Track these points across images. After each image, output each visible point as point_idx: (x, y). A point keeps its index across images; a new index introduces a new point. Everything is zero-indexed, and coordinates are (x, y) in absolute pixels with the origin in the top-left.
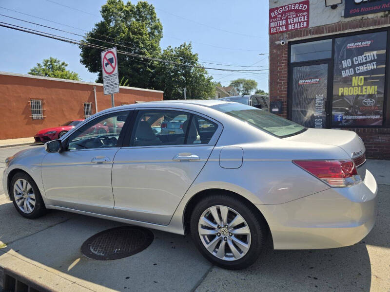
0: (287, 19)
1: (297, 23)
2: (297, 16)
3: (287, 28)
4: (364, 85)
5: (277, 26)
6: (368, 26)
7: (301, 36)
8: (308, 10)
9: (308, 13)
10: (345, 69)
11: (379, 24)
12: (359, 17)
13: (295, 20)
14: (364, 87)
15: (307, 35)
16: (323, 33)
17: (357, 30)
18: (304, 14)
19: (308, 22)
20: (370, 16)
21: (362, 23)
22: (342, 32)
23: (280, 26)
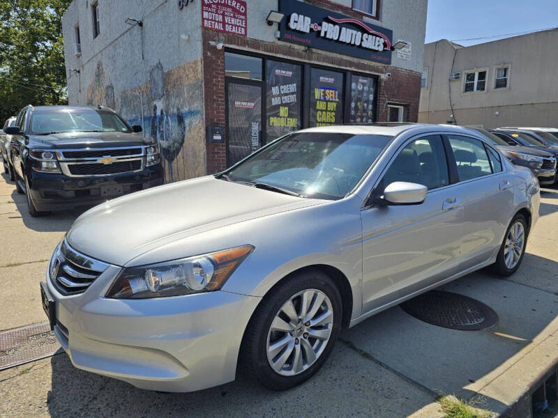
0: (223, 15)
1: (236, 26)
2: (234, 17)
3: (224, 27)
4: (288, 117)
5: (212, 20)
6: (294, 56)
7: (238, 45)
8: (245, 14)
9: (246, 18)
10: (274, 97)
11: (301, 58)
12: (288, 44)
13: (233, 20)
14: (288, 119)
15: (244, 46)
16: (259, 49)
17: (286, 57)
18: (241, 17)
19: (246, 29)
20: (296, 47)
21: (289, 52)
22: (275, 55)
23: (215, 21)
